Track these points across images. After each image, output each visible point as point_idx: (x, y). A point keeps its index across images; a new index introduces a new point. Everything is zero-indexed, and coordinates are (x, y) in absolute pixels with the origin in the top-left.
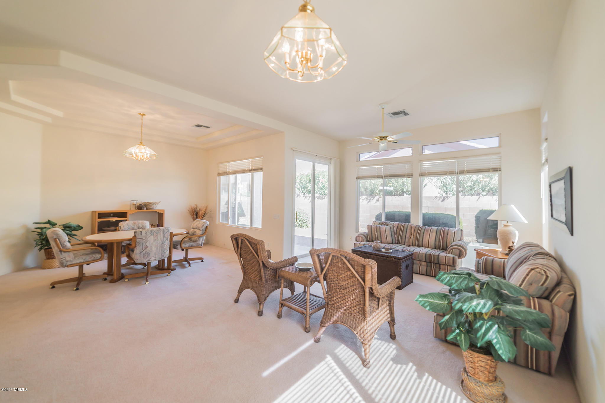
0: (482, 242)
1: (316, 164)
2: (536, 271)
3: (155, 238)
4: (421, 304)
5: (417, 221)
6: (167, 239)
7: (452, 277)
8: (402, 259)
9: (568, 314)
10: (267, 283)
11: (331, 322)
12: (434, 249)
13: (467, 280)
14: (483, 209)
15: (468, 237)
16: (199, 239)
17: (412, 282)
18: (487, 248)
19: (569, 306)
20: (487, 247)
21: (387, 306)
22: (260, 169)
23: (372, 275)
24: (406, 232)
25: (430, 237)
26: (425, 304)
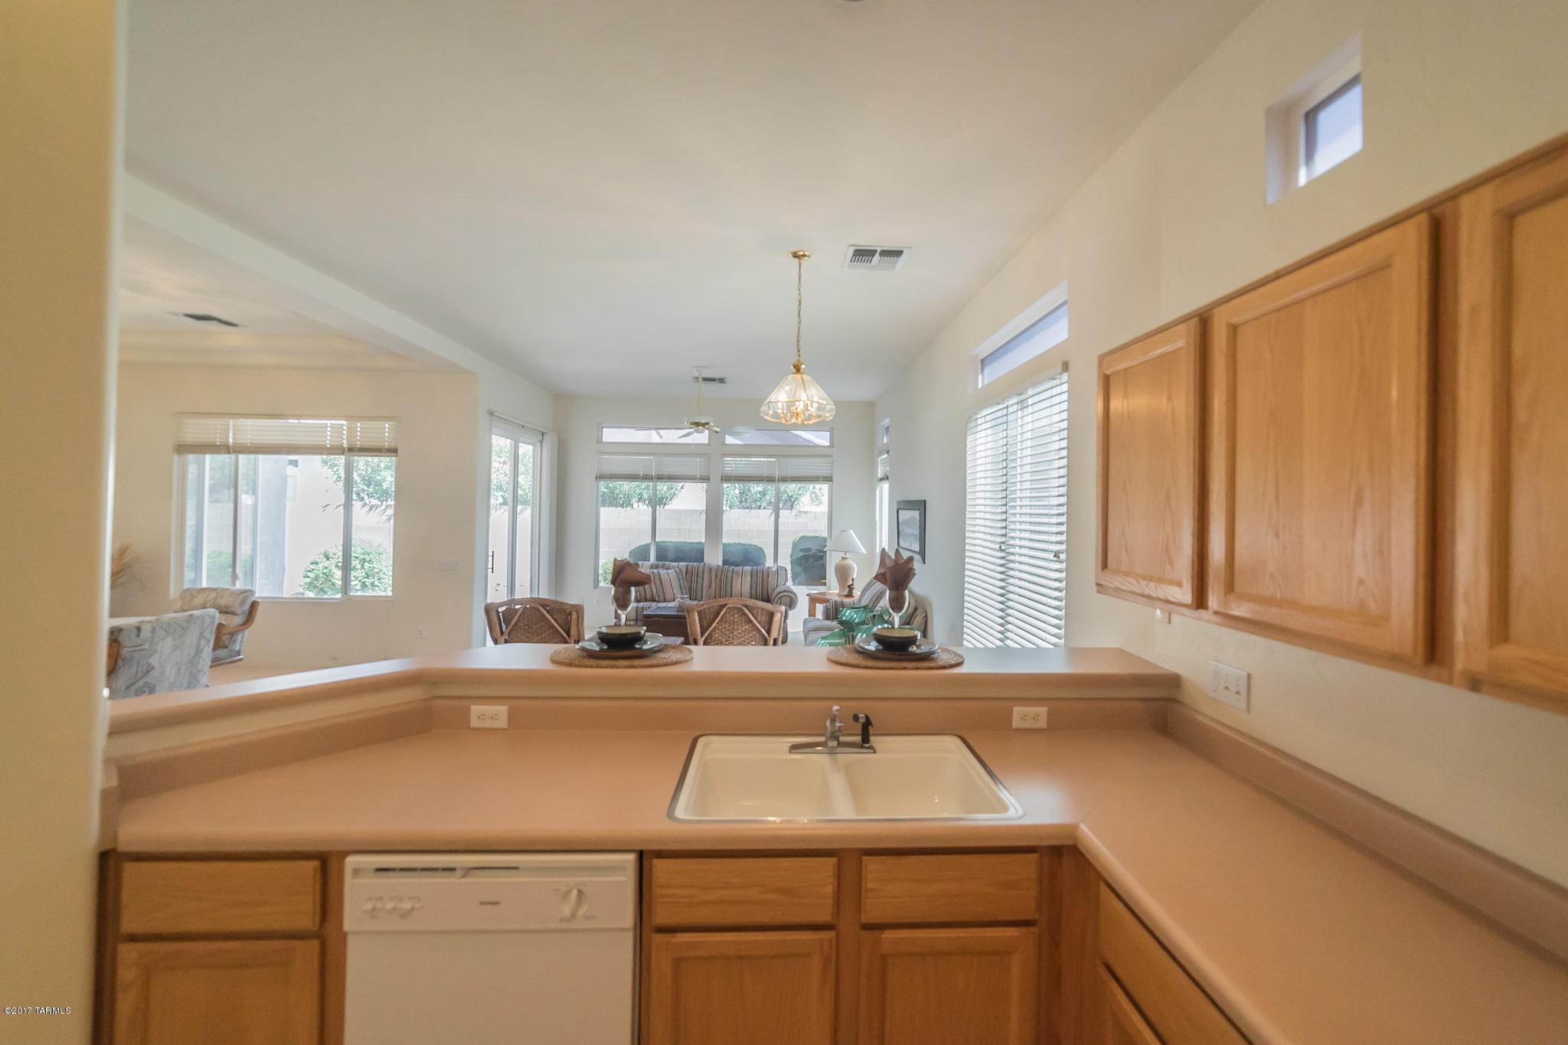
0: (810, 584)
1: (520, 444)
3: (177, 643)
22: (390, 449)
24: (702, 577)
25: (743, 582)
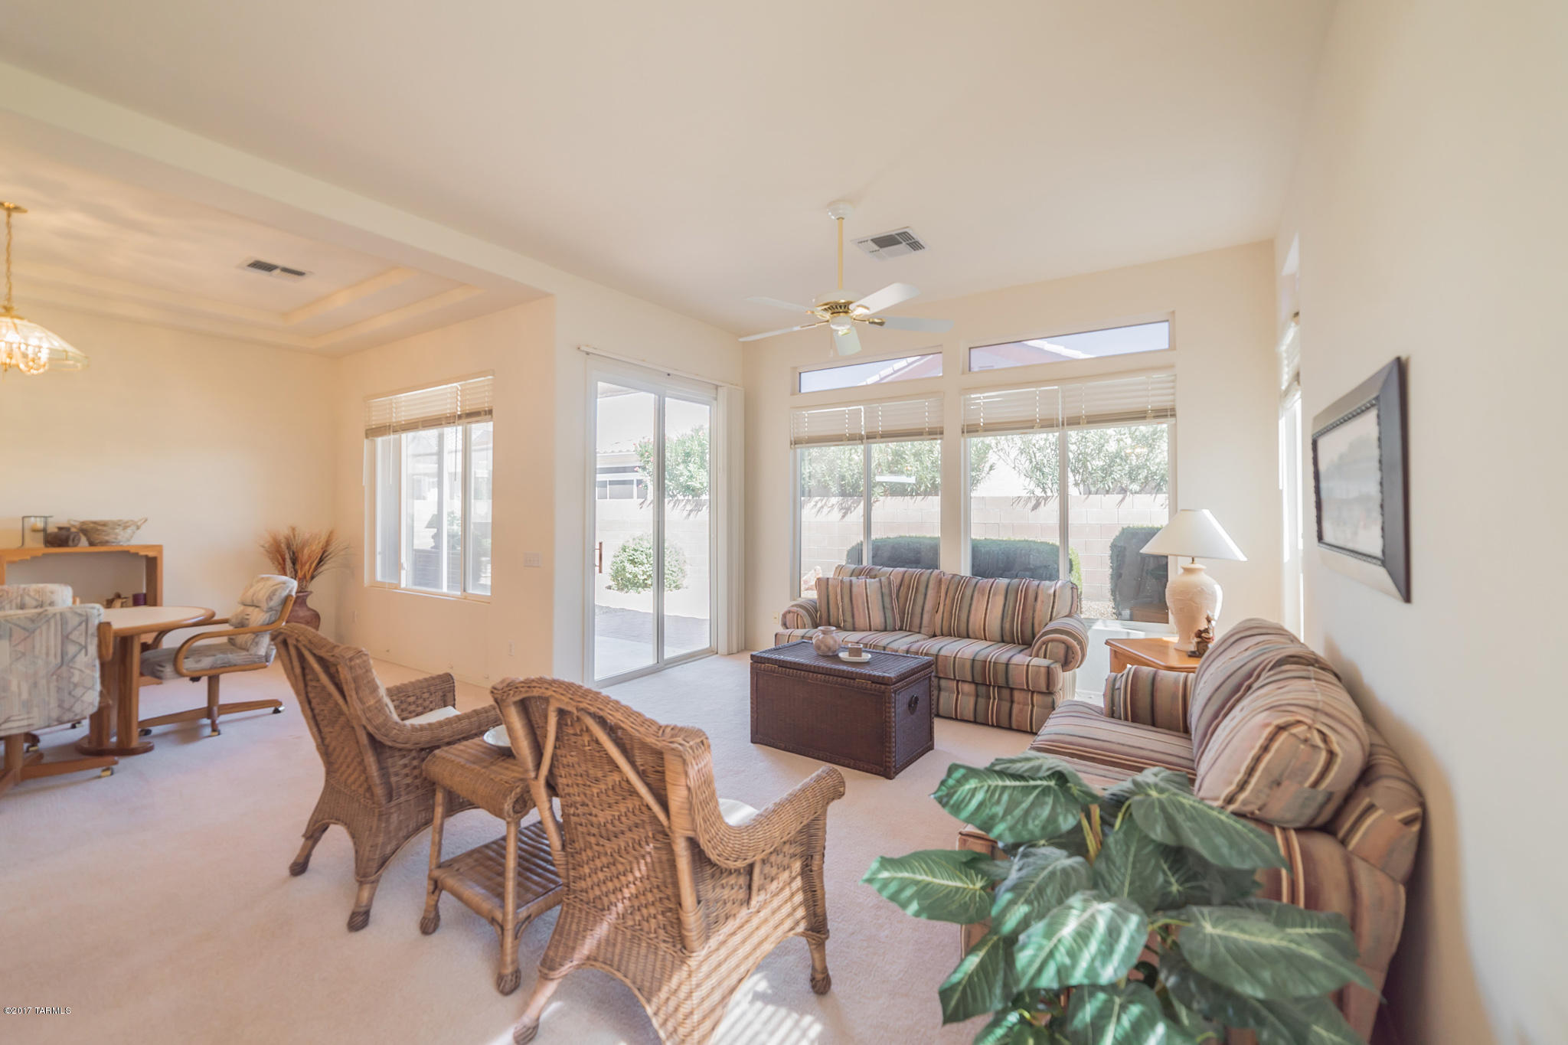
0: (1128, 617)
1: (667, 399)
2: (1294, 735)
3: (21, 648)
4: (886, 894)
5: (957, 563)
6: (86, 647)
7: (997, 786)
8: (894, 684)
9: (1402, 890)
10: (393, 803)
11: (575, 963)
12: (999, 642)
13: (1050, 800)
14: (1131, 526)
15: (1097, 603)
16: (257, 640)
17: (931, 748)
18: (1141, 635)
19: (1403, 862)
20: (1142, 631)
21: (795, 878)
22: (485, 411)
23: (689, 789)
24: (926, 595)
25: (989, 611)
26: (901, 890)
